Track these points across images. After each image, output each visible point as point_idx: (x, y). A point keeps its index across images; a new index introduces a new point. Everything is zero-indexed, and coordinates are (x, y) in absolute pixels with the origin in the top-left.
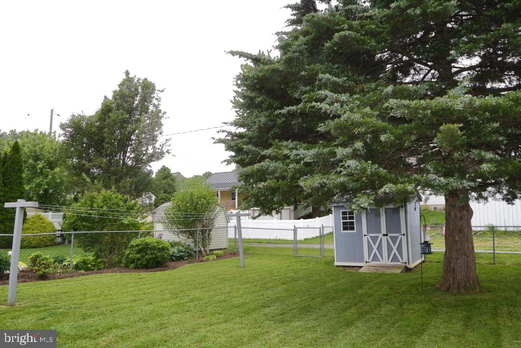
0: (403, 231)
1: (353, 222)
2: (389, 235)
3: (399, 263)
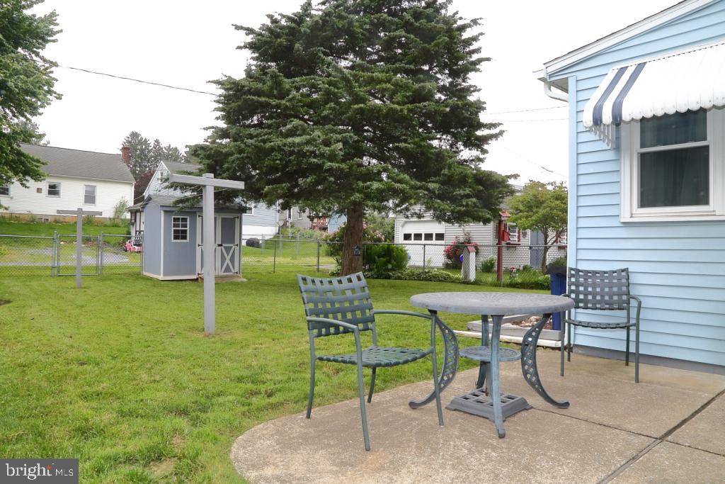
0: (237, 242)
1: (186, 230)
2: (224, 245)
3: (231, 274)
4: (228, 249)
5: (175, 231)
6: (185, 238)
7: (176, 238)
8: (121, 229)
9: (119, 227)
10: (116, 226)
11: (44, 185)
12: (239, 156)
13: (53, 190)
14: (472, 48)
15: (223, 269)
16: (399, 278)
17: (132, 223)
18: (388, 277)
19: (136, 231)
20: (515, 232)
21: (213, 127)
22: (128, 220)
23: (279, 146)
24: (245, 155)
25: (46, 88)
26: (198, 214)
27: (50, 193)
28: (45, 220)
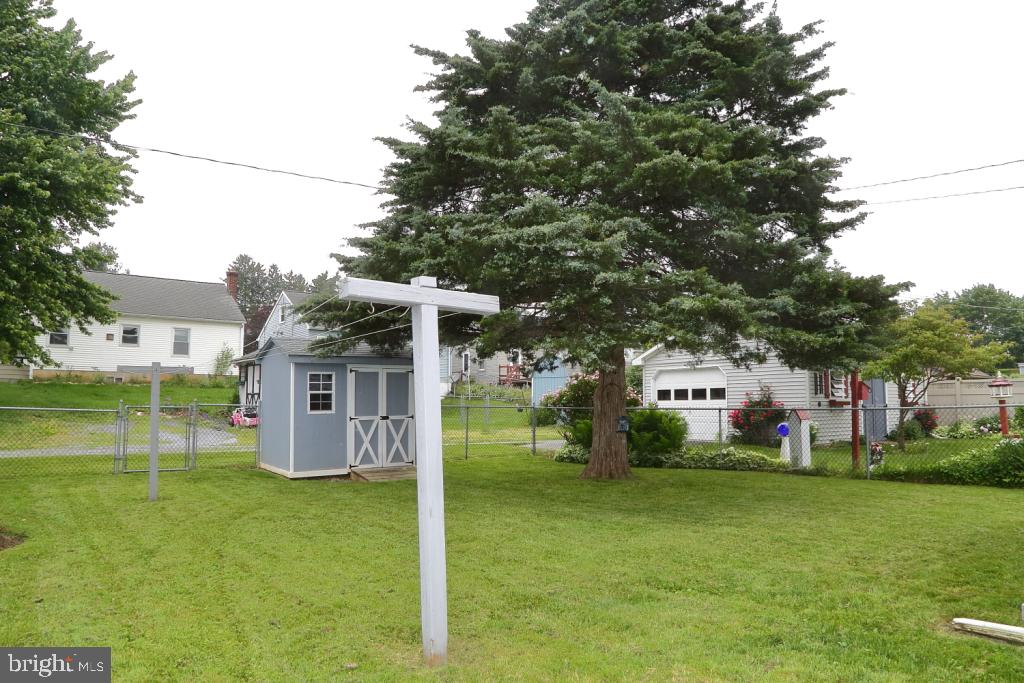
0: (412, 411)
1: (330, 395)
2: (391, 417)
3: (403, 464)
4: (397, 424)
5: (313, 397)
6: (328, 407)
7: (314, 407)
8: (225, 390)
9: (222, 387)
10: (218, 386)
11: (116, 329)
12: (432, 262)
13: (130, 337)
14: (811, 71)
15: (390, 458)
16: (678, 466)
17: (242, 381)
18: (658, 464)
19: (248, 394)
20: (839, 382)
21: (374, 224)
22: (236, 377)
23: (508, 242)
24: (444, 259)
25: (120, 187)
26: (349, 367)
27: (125, 340)
28: (117, 379)
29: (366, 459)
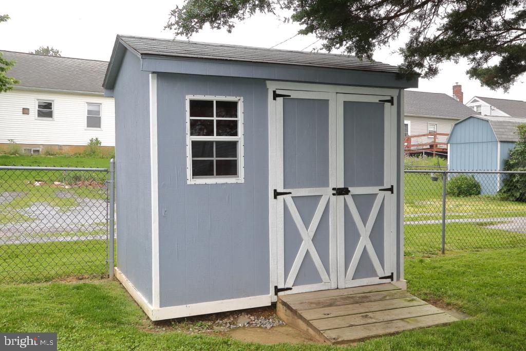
0: (390, 177)
1: (234, 144)
2: (354, 190)
3: (376, 280)
4: (364, 203)
5: (198, 148)
7: (200, 170)
11: (32, 101)
13: (46, 110)
15: (351, 270)
26: (271, 87)
27: (41, 114)
28: (35, 151)
29: (307, 273)
